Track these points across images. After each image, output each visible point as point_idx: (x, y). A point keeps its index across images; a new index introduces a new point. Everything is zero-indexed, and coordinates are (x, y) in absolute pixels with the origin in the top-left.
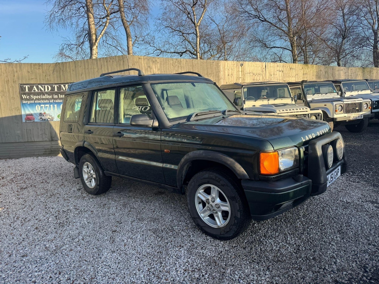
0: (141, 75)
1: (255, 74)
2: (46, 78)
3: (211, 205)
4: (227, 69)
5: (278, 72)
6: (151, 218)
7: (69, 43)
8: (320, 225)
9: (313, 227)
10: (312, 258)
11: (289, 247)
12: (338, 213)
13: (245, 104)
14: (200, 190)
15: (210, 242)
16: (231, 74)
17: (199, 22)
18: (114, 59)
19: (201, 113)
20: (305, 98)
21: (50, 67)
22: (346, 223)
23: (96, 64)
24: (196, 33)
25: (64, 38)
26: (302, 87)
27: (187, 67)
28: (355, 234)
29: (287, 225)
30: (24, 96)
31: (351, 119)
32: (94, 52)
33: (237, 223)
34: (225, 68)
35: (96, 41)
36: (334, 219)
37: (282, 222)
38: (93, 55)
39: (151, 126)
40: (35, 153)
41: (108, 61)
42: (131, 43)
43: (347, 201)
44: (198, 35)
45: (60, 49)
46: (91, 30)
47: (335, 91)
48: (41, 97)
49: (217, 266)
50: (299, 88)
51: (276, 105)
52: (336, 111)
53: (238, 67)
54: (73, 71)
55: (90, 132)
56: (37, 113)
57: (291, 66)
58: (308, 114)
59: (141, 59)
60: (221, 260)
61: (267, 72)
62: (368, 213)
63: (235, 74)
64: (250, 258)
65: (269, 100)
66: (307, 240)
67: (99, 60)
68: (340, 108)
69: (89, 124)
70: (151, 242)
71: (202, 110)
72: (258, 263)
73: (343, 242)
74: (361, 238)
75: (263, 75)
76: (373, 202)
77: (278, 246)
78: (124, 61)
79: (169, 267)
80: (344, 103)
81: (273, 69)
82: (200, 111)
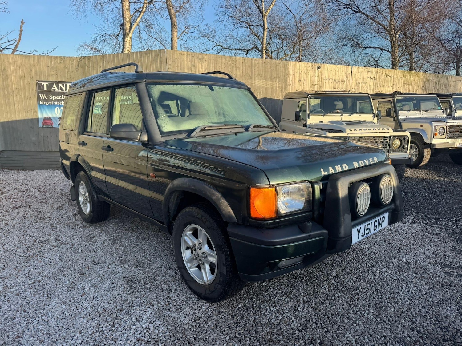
0: (138, 72)
1: (337, 81)
2: (69, 74)
3: (197, 252)
4: (298, 73)
5: (368, 79)
6: (136, 261)
7: (103, 33)
8: (354, 292)
9: (342, 294)
10: (319, 341)
11: (295, 322)
12: (386, 277)
13: (309, 119)
14: (187, 231)
15: (192, 302)
16: (303, 79)
17: (269, 10)
18: (149, 54)
19: (211, 127)
20: (397, 114)
21: (73, 61)
22: (390, 294)
23: (128, 59)
24: (264, 25)
25: (97, 26)
26: (394, 100)
27: (244, 67)
28: (397, 311)
29: (307, 288)
30: (42, 96)
31: (456, 146)
32: (127, 44)
33: (223, 282)
34: (296, 71)
35: (130, 30)
36: (377, 285)
37: (302, 284)
38: (125, 48)
39: (137, 140)
40: (53, 166)
41: (143, 56)
42: (176, 35)
43: (406, 261)
44: (266, 27)
45: (92, 40)
46: (125, 16)
47: (439, 108)
48: (61, 98)
49: (183, 339)
50: (390, 101)
51: (349, 123)
52: (435, 134)
53: (313, 70)
54: (101, 67)
55: (83, 144)
56: (57, 117)
57: (387, 73)
58: (390, 137)
59: (184, 55)
60: (193, 330)
61: (354, 79)
62: (430, 281)
63: (310, 79)
64: (233, 331)
65: (342, 115)
66: (324, 314)
67: (132, 54)
68: (442, 131)
69: (85, 133)
70: (117, 294)
71: (215, 123)
72: (240, 341)
73: (375, 322)
74: (404, 318)
75: (348, 83)
76: (443, 266)
77: (280, 318)
78: (161, 57)
79: (120, 333)
80: (448, 124)
81: (362, 75)
82: (211, 124)
